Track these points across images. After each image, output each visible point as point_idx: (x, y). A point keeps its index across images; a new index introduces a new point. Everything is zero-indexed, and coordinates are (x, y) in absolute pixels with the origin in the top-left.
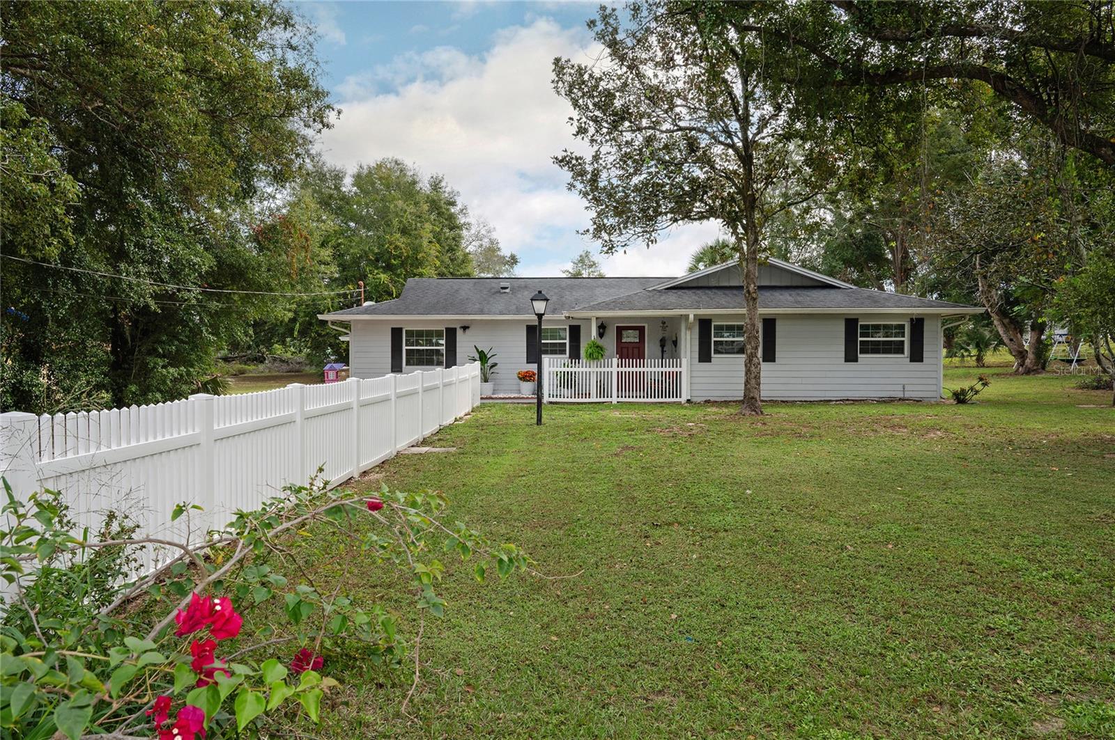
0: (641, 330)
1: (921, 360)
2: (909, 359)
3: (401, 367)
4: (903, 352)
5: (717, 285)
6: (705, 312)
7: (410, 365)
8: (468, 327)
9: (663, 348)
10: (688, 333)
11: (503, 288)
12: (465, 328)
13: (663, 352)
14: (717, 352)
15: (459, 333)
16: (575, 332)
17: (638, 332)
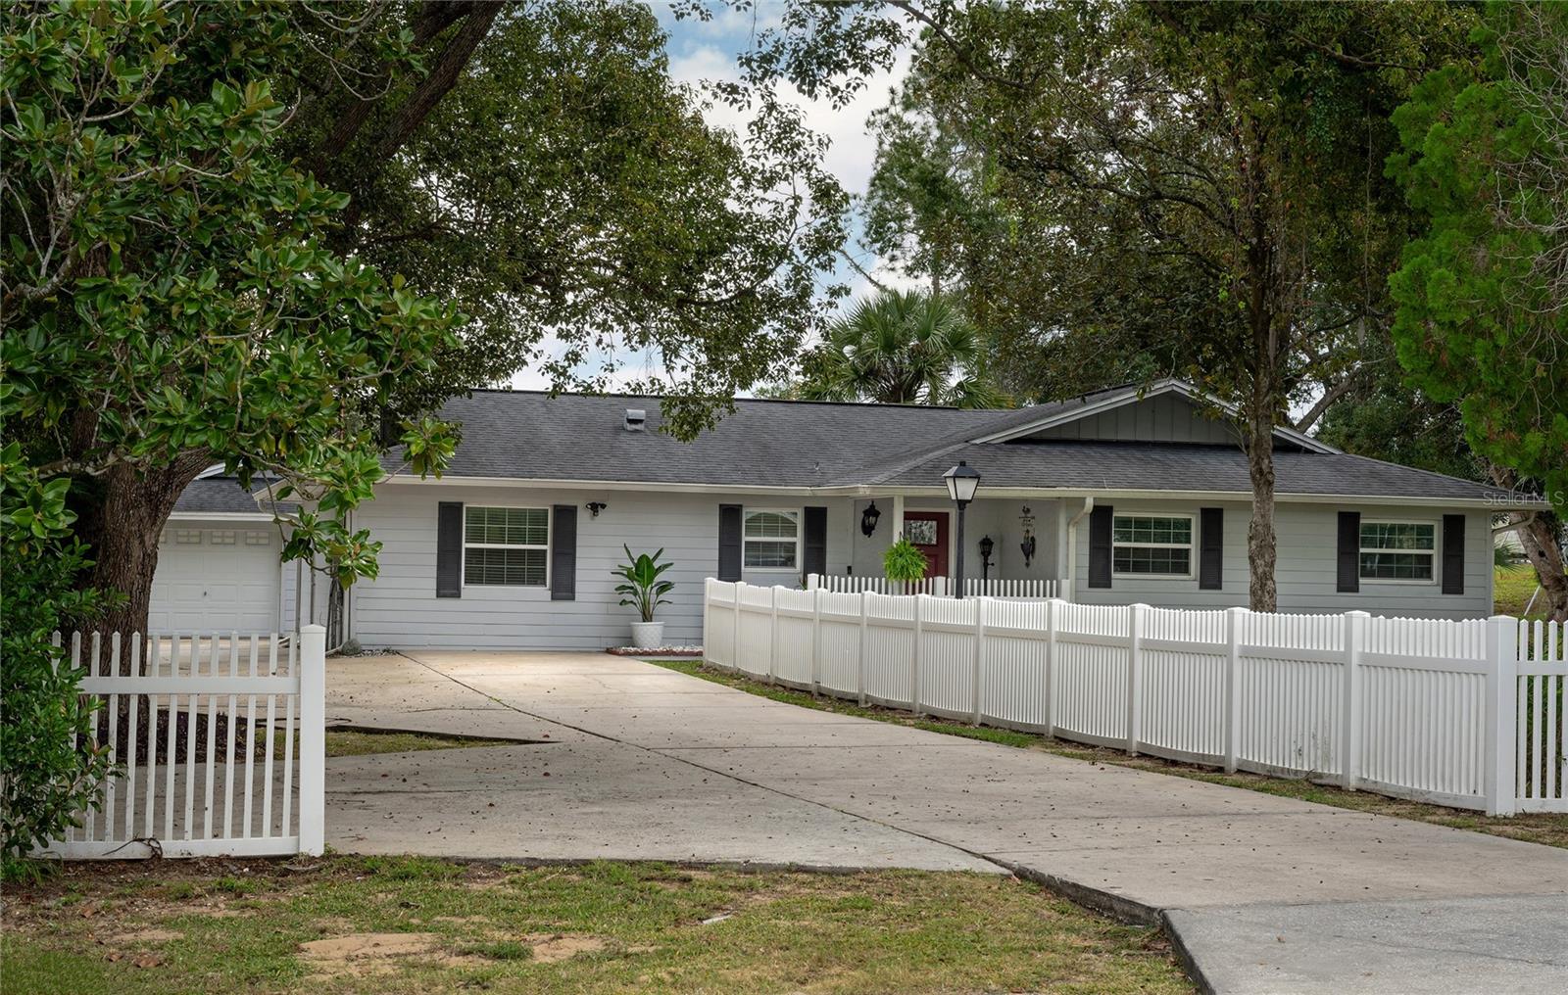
0: (942, 520)
1: (1460, 590)
2: (1440, 589)
3: (458, 588)
4: (1429, 576)
5: (1094, 437)
6: (1109, 493)
7: (480, 582)
8: (603, 506)
9: (986, 559)
10: (1072, 531)
11: (632, 421)
12: (595, 508)
13: (986, 565)
14: (1123, 567)
15: (583, 518)
16: (816, 519)
17: (934, 523)
